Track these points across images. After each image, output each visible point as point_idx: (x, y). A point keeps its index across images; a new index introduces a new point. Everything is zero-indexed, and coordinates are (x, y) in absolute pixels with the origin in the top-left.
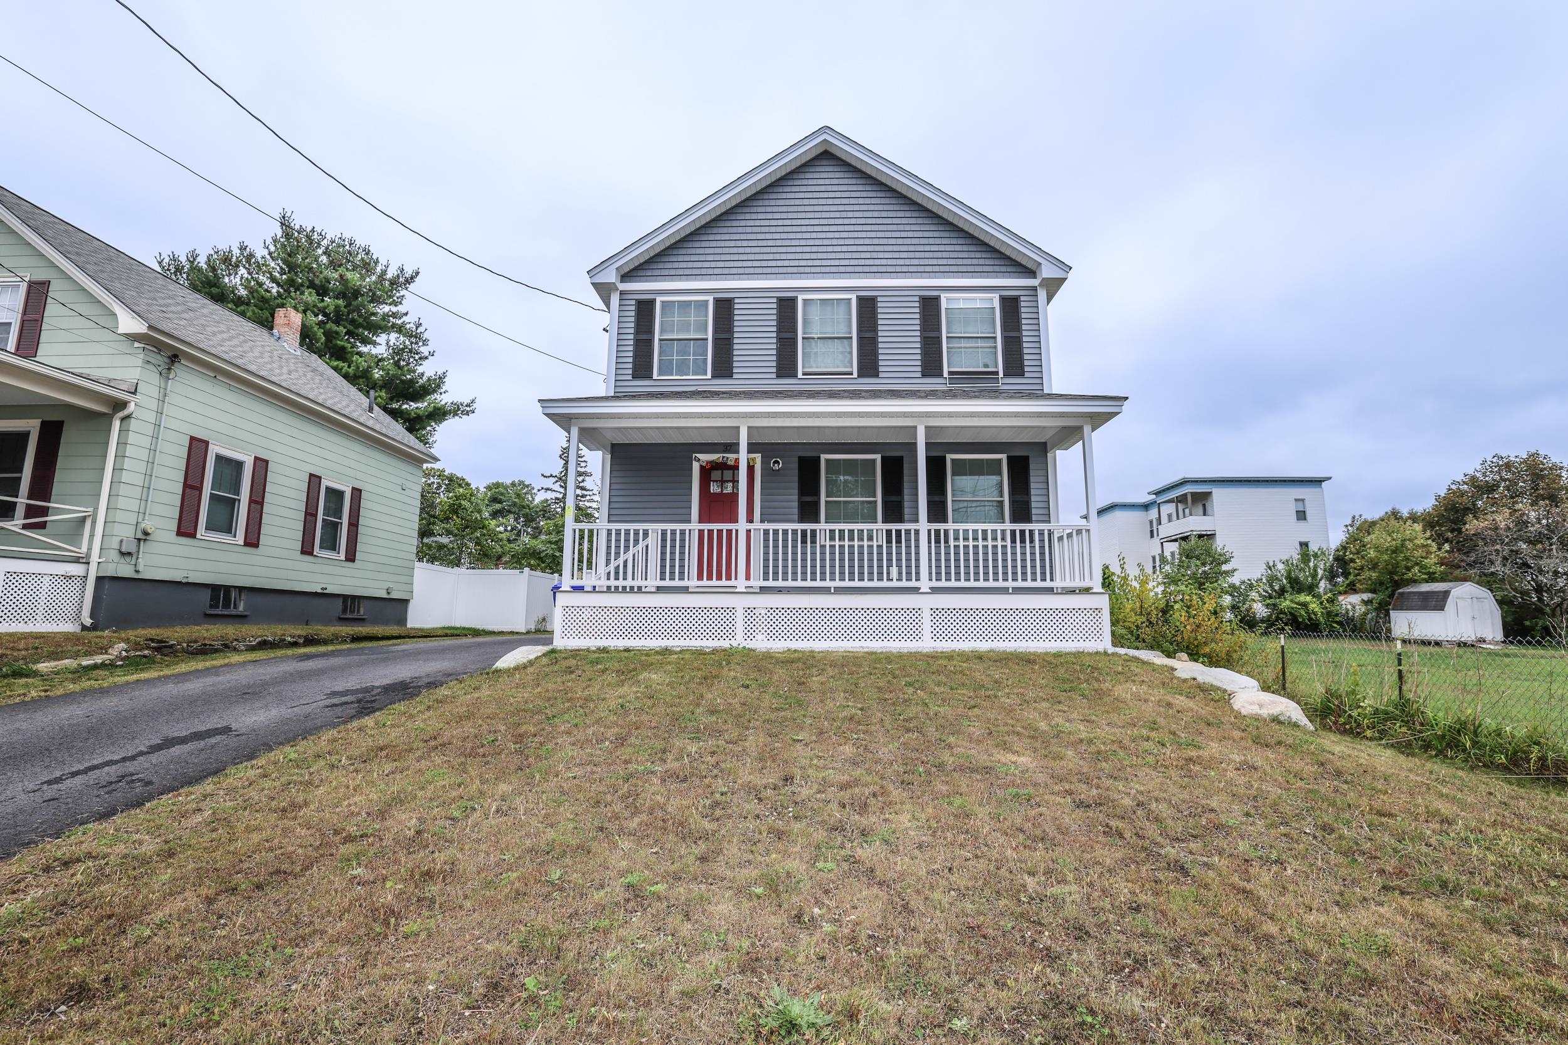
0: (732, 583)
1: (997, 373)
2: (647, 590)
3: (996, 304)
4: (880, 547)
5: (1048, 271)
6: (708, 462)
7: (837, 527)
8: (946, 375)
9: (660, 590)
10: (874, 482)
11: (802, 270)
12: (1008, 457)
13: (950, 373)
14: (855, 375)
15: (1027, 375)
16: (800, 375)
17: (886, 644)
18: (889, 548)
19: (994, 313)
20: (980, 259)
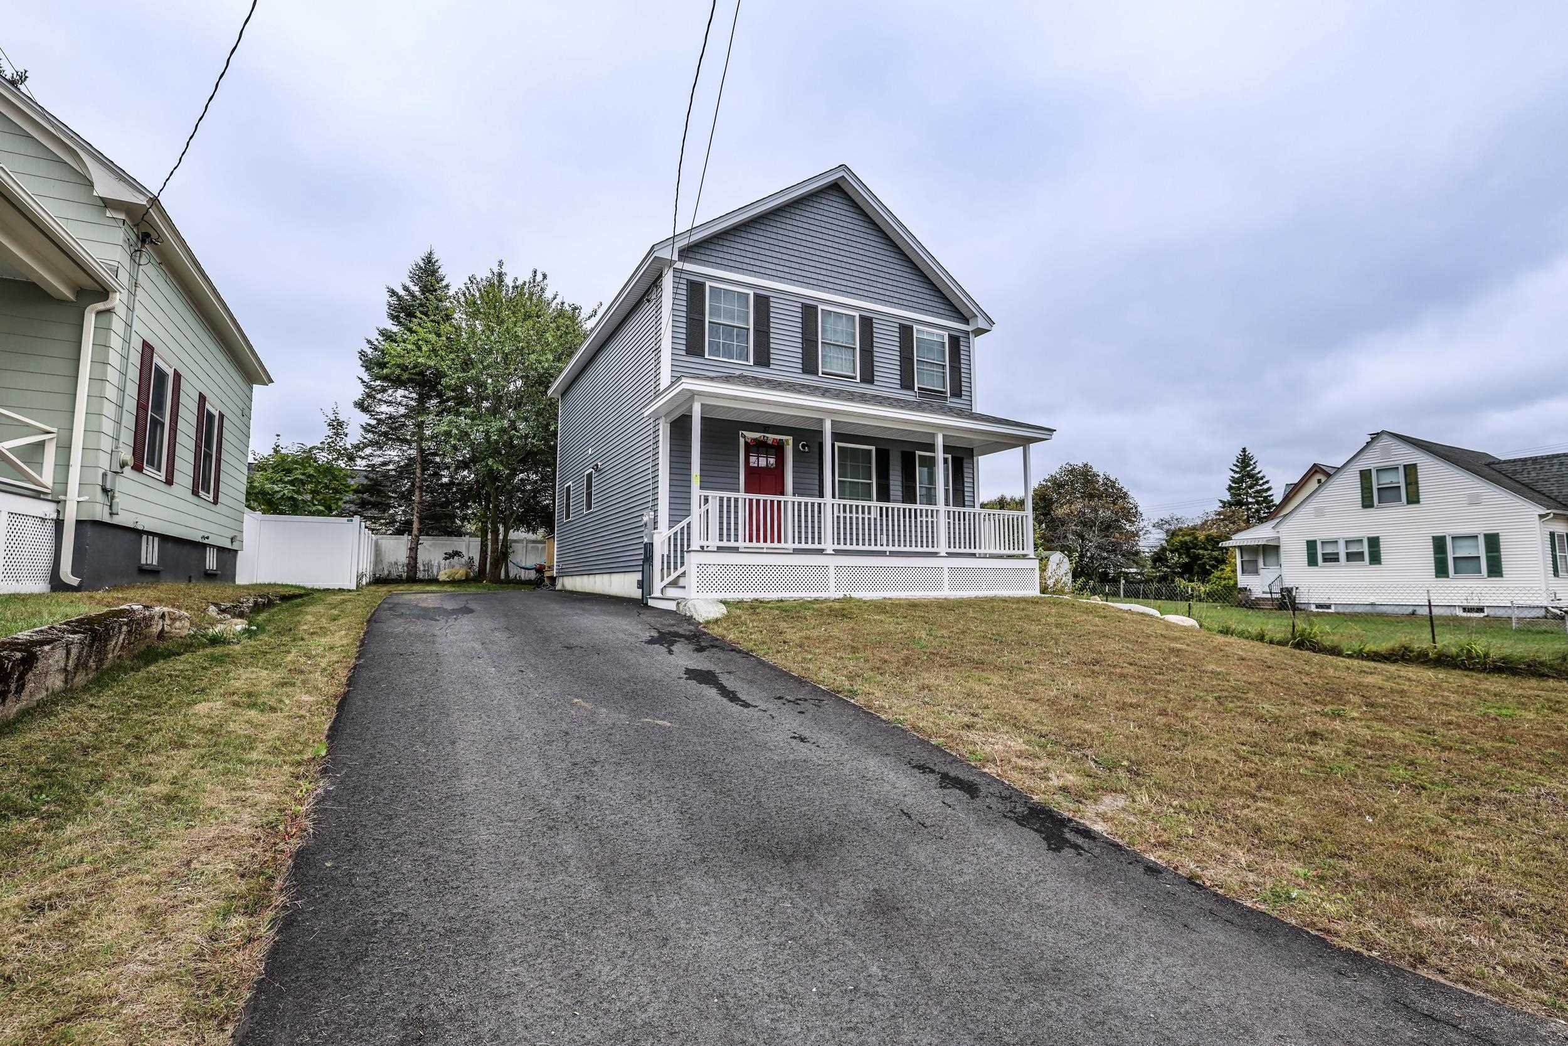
0: (782, 545)
1: (945, 393)
2: (709, 549)
3: (946, 340)
4: (875, 519)
5: (981, 323)
6: (752, 439)
7: (848, 502)
8: (916, 389)
9: (720, 549)
10: (870, 468)
11: (820, 283)
12: (953, 458)
13: (919, 388)
14: (858, 380)
15: (963, 397)
16: (820, 374)
17: (913, 593)
18: (881, 520)
19: (943, 346)
20: (936, 303)
